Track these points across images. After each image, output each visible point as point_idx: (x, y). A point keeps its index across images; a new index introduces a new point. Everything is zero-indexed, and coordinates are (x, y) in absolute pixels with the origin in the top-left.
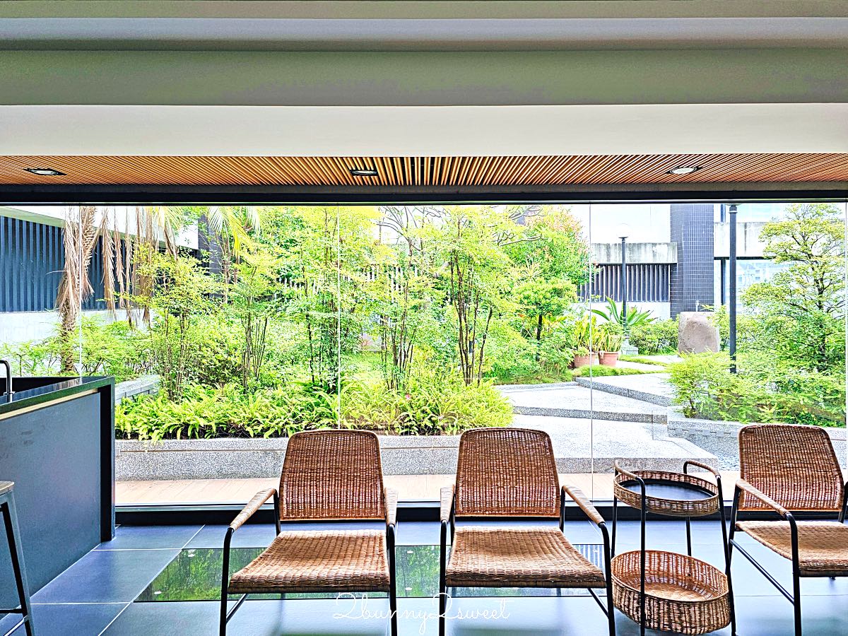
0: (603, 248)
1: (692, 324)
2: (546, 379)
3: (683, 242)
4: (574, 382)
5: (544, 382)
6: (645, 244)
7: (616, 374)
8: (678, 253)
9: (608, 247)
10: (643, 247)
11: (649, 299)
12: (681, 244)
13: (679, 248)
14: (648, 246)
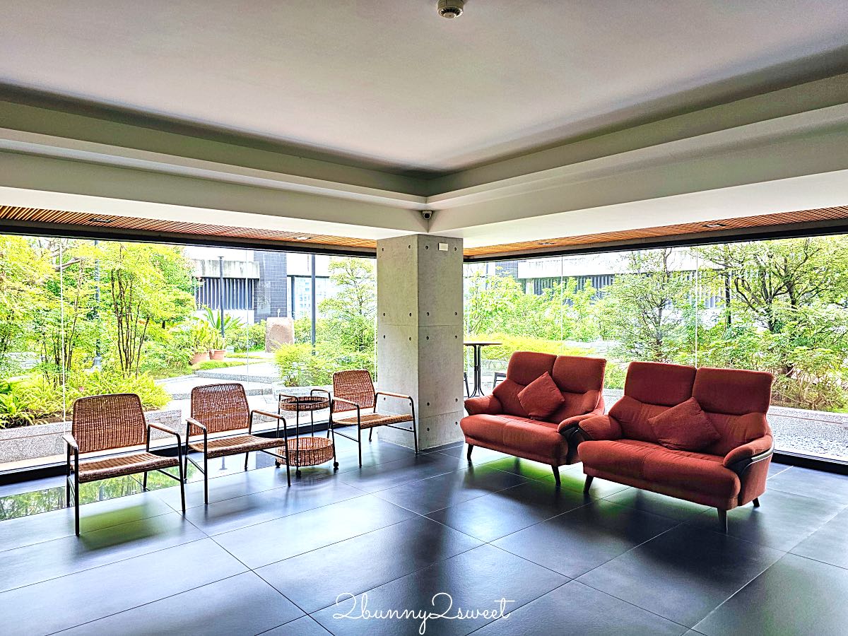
0: (199, 263)
1: (276, 327)
2: (172, 374)
3: (264, 262)
4: (194, 375)
5: (170, 377)
6: (235, 262)
7: (227, 366)
8: (260, 270)
9: (203, 262)
10: (232, 264)
11: (237, 308)
12: (263, 263)
13: (261, 266)
14: (237, 264)
